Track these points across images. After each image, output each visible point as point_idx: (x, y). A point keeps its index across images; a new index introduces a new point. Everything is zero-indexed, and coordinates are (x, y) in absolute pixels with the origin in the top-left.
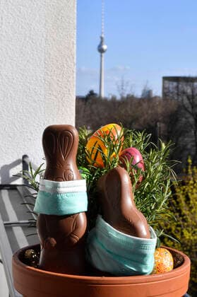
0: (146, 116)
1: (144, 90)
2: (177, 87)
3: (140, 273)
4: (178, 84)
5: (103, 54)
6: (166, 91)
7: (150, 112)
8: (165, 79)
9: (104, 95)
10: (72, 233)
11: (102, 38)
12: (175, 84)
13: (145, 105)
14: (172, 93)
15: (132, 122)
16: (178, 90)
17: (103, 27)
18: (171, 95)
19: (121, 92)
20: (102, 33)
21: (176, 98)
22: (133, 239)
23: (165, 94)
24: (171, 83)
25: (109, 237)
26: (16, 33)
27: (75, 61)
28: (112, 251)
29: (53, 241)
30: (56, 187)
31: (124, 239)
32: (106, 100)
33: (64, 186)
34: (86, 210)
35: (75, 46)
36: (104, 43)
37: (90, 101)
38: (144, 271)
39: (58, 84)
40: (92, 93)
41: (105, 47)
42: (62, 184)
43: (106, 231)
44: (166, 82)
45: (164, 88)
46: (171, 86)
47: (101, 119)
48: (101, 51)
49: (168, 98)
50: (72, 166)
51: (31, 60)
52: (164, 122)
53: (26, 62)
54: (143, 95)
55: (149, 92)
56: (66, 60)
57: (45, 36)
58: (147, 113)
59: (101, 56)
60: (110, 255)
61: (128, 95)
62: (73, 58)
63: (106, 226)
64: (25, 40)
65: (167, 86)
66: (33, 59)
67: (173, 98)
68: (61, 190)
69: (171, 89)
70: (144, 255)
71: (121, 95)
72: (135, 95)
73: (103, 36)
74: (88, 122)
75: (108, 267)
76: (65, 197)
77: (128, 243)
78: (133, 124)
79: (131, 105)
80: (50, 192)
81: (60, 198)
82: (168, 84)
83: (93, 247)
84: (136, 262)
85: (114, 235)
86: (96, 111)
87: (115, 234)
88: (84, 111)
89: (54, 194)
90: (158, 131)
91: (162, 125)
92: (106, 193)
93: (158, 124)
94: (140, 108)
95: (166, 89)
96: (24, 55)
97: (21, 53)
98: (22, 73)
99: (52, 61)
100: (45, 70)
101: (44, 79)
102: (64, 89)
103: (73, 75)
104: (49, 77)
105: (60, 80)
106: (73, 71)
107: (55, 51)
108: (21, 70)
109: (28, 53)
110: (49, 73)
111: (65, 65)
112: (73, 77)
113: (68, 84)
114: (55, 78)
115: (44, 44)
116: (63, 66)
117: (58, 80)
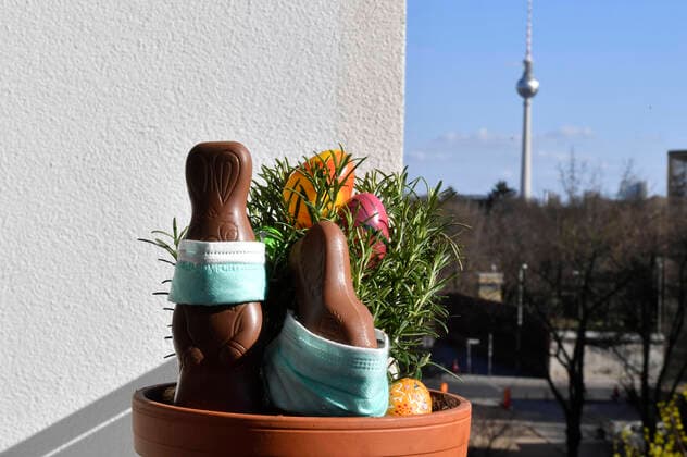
0: (628, 242)
3: (354, 413)
5: (530, 101)
6: (675, 184)
7: (637, 231)
8: (674, 155)
9: (531, 192)
10: (232, 339)
11: (527, 64)
13: (626, 216)
15: (595, 255)
17: (530, 40)
19: (569, 186)
20: (527, 53)
22: (338, 347)
23: (673, 191)
25: (299, 345)
26: (277, 32)
28: (303, 373)
29: (199, 354)
30: (203, 251)
31: (324, 348)
32: (535, 203)
33: (218, 251)
34: (262, 298)
36: (532, 75)
37: (497, 206)
38: (362, 410)
40: (502, 189)
41: (534, 84)
42: (213, 245)
43: (294, 335)
44: (678, 163)
45: (672, 178)
47: (522, 248)
48: (526, 92)
50: (237, 214)
51: (308, 90)
52: (672, 257)
53: (297, 92)
54: (621, 192)
55: (639, 188)
56: (384, 89)
57: (338, 37)
58: (630, 235)
59: (525, 105)
60: (300, 380)
61: (587, 194)
62: (399, 83)
63: (295, 327)
64: (297, 46)
65: (678, 171)
66: (312, 87)
68: (212, 257)
70: (361, 380)
71: (570, 192)
72: (603, 193)
73: (530, 59)
74: (491, 254)
75: (297, 403)
76: (218, 269)
77: (330, 356)
78: (598, 259)
79: (595, 216)
80: (191, 261)
81: (210, 272)
82: (681, 168)
83: (273, 368)
84: (346, 392)
85: (308, 342)
86: (509, 231)
87: (309, 340)
88: (485, 230)
89: (199, 265)
90: (660, 278)
91: (668, 262)
92: (300, 268)
93: (658, 260)
94: (614, 223)
95: (676, 178)
96: (294, 78)
97: (289, 73)
98: (289, 115)
99: (355, 91)
100: (339, 110)
101: (336, 130)
102: (379, 149)
103: (399, 119)
104: (347, 125)
105: (369, 131)
106: (398, 112)
107: (360, 70)
108: (287, 109)
109: (302, 75)
110: (346, 116)
111: (381, 99)
112: (398, 126)
113: (388, 139)
114: (358, 126)
115: (337, 55)
116: (378, 100)
117: (366, 132)
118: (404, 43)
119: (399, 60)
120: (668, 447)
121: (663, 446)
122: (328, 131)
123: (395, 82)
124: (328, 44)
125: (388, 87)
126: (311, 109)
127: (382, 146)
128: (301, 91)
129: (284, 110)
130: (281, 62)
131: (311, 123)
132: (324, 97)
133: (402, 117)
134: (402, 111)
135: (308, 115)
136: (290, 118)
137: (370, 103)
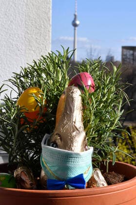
1: (108, 56)
2: (133, 54)
4: (134, 52)
5: (77, 28)
6: (124, 57)
8: (124, 48)
9: (77, 59)
11: (75, 15)
12: (131, 52)
14: (129, 59)
16: (133, 57)
17: (76, 7)
18: (128, 60)
20: (75, 11)
21: (132, 62)
23: (123, 59)
24: (128, 51)
27: (51, 23)
35: (51, 11)
36: (77, 19)
39: (36, 41)
41: (78, 22)
44: (125, 50)
45: (123, 55)
46: (128, 53)
48: (75, 25)
49: (126, 62)
51: (14, 21)
53: (10, 22)
54: (107, 60)
55: (112, 58)
56: (43, 22)
59: (75, 29)
62: (49, 20)
64: (9, 4)
65: (125, 53)
66: (15, 20)
67: (130, 62)
69: (128, 55)
73: (76, 14)
82: (126, 52)
95: (125, 55)
96: (8, 17)
97: (6, 14)
98: (6, 31)
99: (32, 22)
100: (26, 30)
101: (25, 37)
102: (42, 45)
103: (49, 34)
104: (29, 35)
105: (38, 38)
106: (49, 31)
107: (34, 14)
108: (5, 29)
109: (11, 15)
110: (29, 32)
111: (42, 26)
112: (49, 37)
113: (45, 42)
114: (34, 36)
115: (25, 8)
116: (41, 26)
117: (37, 38)
118: (51, 4)
119: (49, 11)
120: (124, 144)
121: (122, 143)
122: (22, 37)
123: (47, 19)
124: (22, 3)
125: (45, 22)
126: (15, 29)
127: (43, 44)
128: (11, 22)
129: (4, 29)
130: (3, 10)
131: (15, 34)
132: (20, 24)
133: (50, 33)
134: (51, 31)
135: (14, 31)
136: (7, 32)
137: (38, 27)
